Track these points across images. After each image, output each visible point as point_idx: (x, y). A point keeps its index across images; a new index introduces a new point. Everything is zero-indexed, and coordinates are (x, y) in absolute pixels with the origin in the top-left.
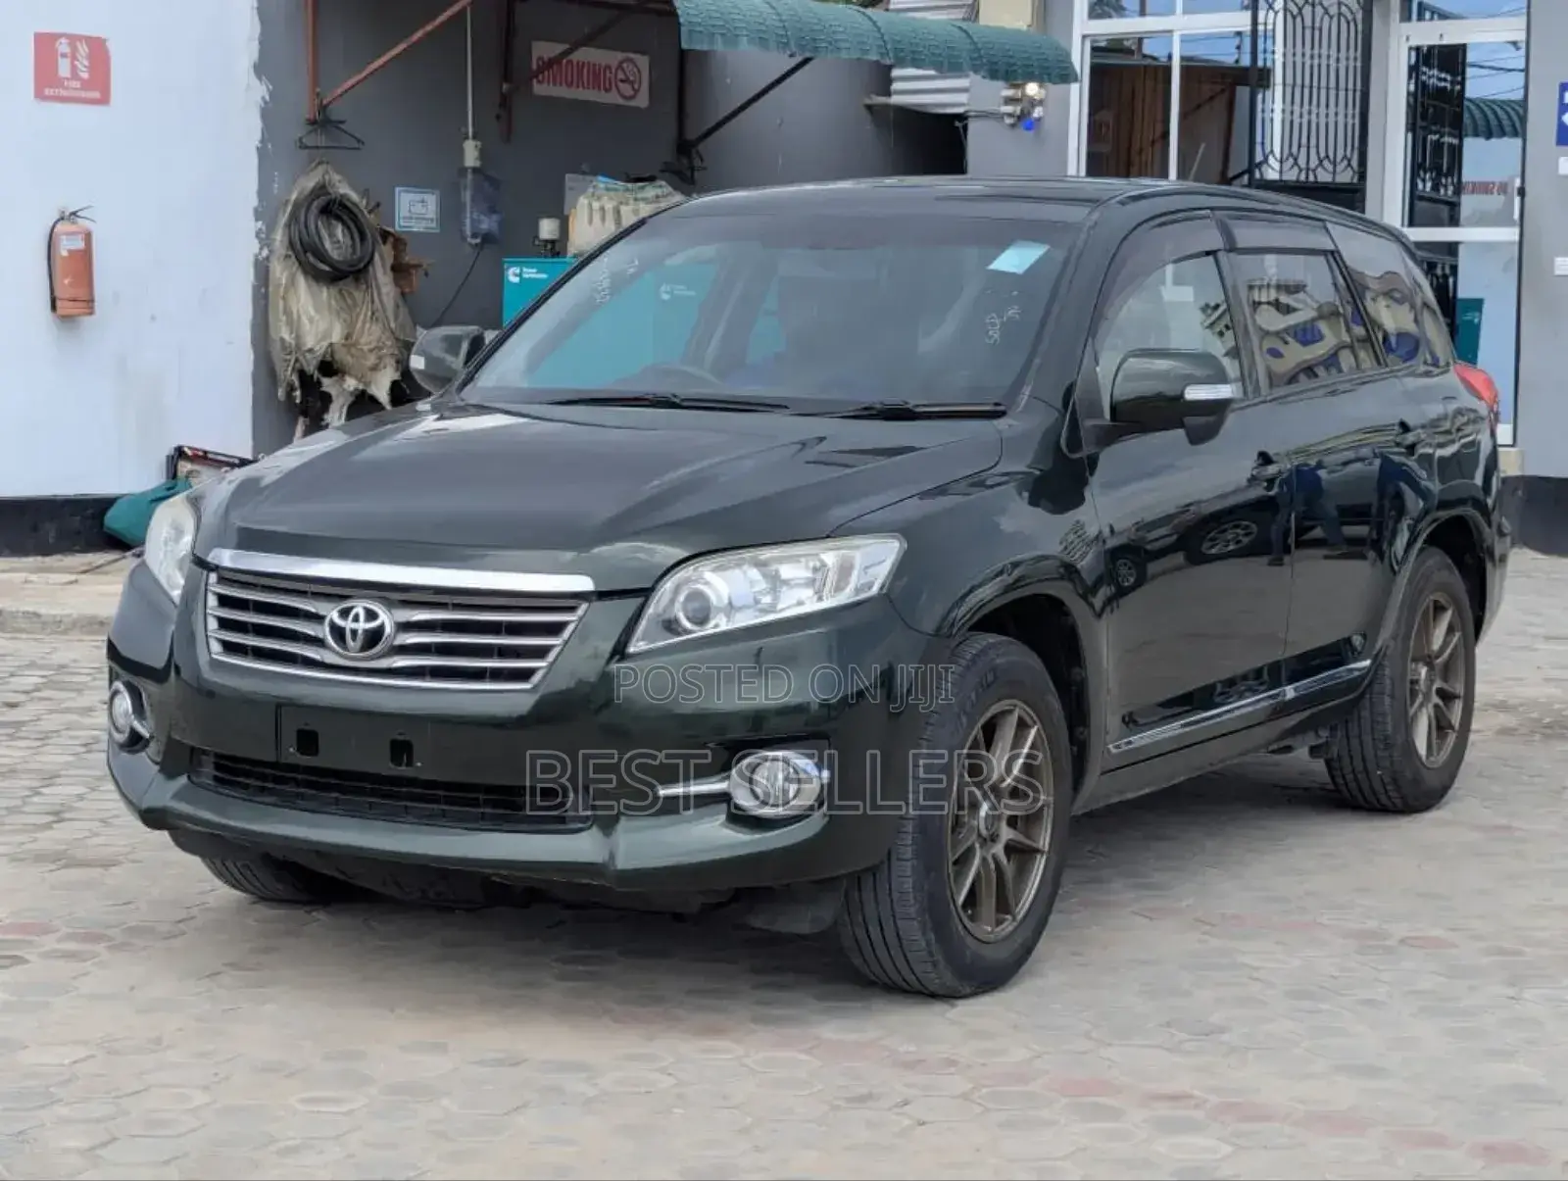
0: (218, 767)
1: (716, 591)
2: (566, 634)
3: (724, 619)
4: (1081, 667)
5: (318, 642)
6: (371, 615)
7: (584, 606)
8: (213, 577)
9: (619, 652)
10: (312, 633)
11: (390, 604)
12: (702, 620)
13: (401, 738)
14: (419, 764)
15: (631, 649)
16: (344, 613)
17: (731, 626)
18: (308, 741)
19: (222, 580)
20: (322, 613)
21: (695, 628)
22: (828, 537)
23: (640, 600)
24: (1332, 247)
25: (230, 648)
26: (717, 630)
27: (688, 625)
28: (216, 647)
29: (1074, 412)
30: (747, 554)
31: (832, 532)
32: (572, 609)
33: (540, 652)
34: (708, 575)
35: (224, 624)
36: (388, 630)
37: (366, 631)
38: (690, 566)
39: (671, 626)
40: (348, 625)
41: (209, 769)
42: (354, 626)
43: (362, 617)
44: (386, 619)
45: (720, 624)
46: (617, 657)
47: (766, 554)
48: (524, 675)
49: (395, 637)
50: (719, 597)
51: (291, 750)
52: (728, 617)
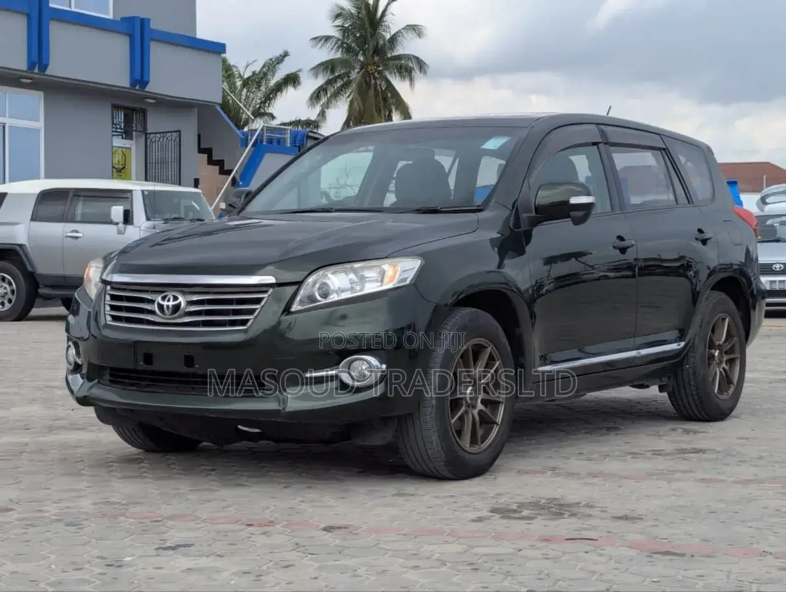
0: (111, 375)
1: (332, 282)
2: (263, 303)
3: (336, 296)
4: (519, 327)
5: (152, 312)
6: (176, 298)
7: (271, 290)
8: (109, 287)
9: (287, 310)
10: (150, 308)
11: (184, 293)
12: (325, 296)
13: (189, 354)
14: (197, 366)
15: (293, 309)
16: (164, 298)
17: (339, 298)
18: (148, 358)
19: (113, 288)
20: (154, 299)
21: (323, 300)
22: (386, 258)
23: (297, 287)
24: (664, 147)
25: (115, 318)
26: (333, 300)
27: (319, 298)
28: (109, 318)
29: (517, 209)
30: (348, 266)
31: (389, 255)
32: (266, 292)
33: (251, 312)
34: (330, 276)
35: (113, 308)
36: (183, 305)
37: (173, 305)
38: (321, 271)
39: (312, 299)
40: (165, 303)
41: (107, 377)
42: (168, 303)
43: (171, 300)
44: (182, 300)
45: (334, 298)
46: (286, 313)
47: (357, 265)
48: (244, 322)
49: (186, 308)
50: (334, 285)
51: (141, 363)
52: (337, 294)
